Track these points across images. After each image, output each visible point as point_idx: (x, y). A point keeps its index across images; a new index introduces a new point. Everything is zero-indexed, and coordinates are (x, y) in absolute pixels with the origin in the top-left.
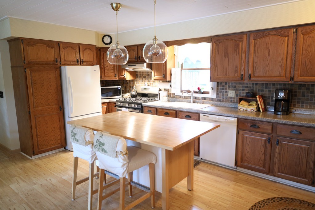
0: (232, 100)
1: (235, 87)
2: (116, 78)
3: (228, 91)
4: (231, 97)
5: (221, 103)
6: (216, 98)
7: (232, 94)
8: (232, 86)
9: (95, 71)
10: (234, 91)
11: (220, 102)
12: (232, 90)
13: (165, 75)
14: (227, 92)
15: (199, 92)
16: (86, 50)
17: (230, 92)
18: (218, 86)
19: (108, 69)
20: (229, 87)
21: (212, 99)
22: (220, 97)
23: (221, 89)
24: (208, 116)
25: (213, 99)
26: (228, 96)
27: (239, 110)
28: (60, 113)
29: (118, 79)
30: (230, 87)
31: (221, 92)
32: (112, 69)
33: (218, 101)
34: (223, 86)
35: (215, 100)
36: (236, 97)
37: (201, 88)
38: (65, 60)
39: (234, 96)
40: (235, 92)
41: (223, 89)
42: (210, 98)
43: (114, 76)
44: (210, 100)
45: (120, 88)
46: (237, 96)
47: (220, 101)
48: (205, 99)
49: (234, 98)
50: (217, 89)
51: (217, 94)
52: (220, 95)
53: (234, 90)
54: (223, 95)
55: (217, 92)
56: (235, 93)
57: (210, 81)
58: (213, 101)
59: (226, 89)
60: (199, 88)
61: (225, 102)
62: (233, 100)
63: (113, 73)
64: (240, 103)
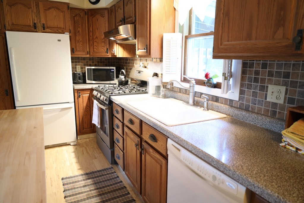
0: (276, 112)
1: (287, 75)
2: (107, 54)
3: (267, 87)
4: (275, 105)
5: (247, 115)
6: (238, 100)
7: (275, 94)
8: (279, 74)
9: (59, 40)
10: (283, 89)
11: (244, 113)
12: (279, 84)
13: (148, 47)
14: (264, 89)
15: (207, 83)
16: (51, 10)
17: (271, 88)
18: (244, 72)
19: (97, 41)
20: (271, 74)
21: (230, 103)
22: (248, 101)
23: (250, 80)
24: (179, 150)
25: (231, 101)
26: (266, 99)
27: (285, 147)
28: (6, 98)
29: (110, 56)
30: (272, 76)
31: (249, 87)
32: (103, 42)
33: (242, 109)
34: (257, 73)
35: (236, 106)
36: (287, 104)
37: (211, 76)
38: (13, 24)
39: (281, 101)
40: (287, 90)
41: (256, 80)
42: (226, 99)
43: (106, 52)
44: (226, 104)
45: (114, 69)
46: (291, 101)
47: (247, 109)
48: (216, 99)
49: (282, 107)
50: (243, 79)
51: (242, 92)
52: (248, 96)
53: (285, 84)
54: (255, 94)
55: (242, 85)
56: (286, 94)
57: (215, 57)
58: (232, 106)
59: (263, 80)
60: (207, 76)
61: (258, 113)
62: (279, 113)
63: (104, 47)
64: (289, 126)
